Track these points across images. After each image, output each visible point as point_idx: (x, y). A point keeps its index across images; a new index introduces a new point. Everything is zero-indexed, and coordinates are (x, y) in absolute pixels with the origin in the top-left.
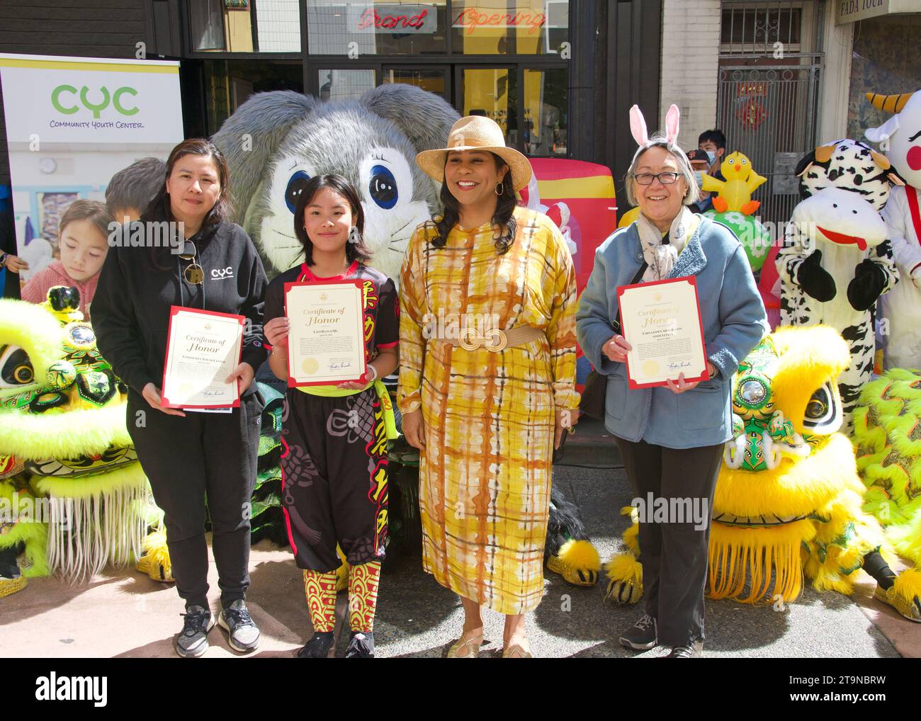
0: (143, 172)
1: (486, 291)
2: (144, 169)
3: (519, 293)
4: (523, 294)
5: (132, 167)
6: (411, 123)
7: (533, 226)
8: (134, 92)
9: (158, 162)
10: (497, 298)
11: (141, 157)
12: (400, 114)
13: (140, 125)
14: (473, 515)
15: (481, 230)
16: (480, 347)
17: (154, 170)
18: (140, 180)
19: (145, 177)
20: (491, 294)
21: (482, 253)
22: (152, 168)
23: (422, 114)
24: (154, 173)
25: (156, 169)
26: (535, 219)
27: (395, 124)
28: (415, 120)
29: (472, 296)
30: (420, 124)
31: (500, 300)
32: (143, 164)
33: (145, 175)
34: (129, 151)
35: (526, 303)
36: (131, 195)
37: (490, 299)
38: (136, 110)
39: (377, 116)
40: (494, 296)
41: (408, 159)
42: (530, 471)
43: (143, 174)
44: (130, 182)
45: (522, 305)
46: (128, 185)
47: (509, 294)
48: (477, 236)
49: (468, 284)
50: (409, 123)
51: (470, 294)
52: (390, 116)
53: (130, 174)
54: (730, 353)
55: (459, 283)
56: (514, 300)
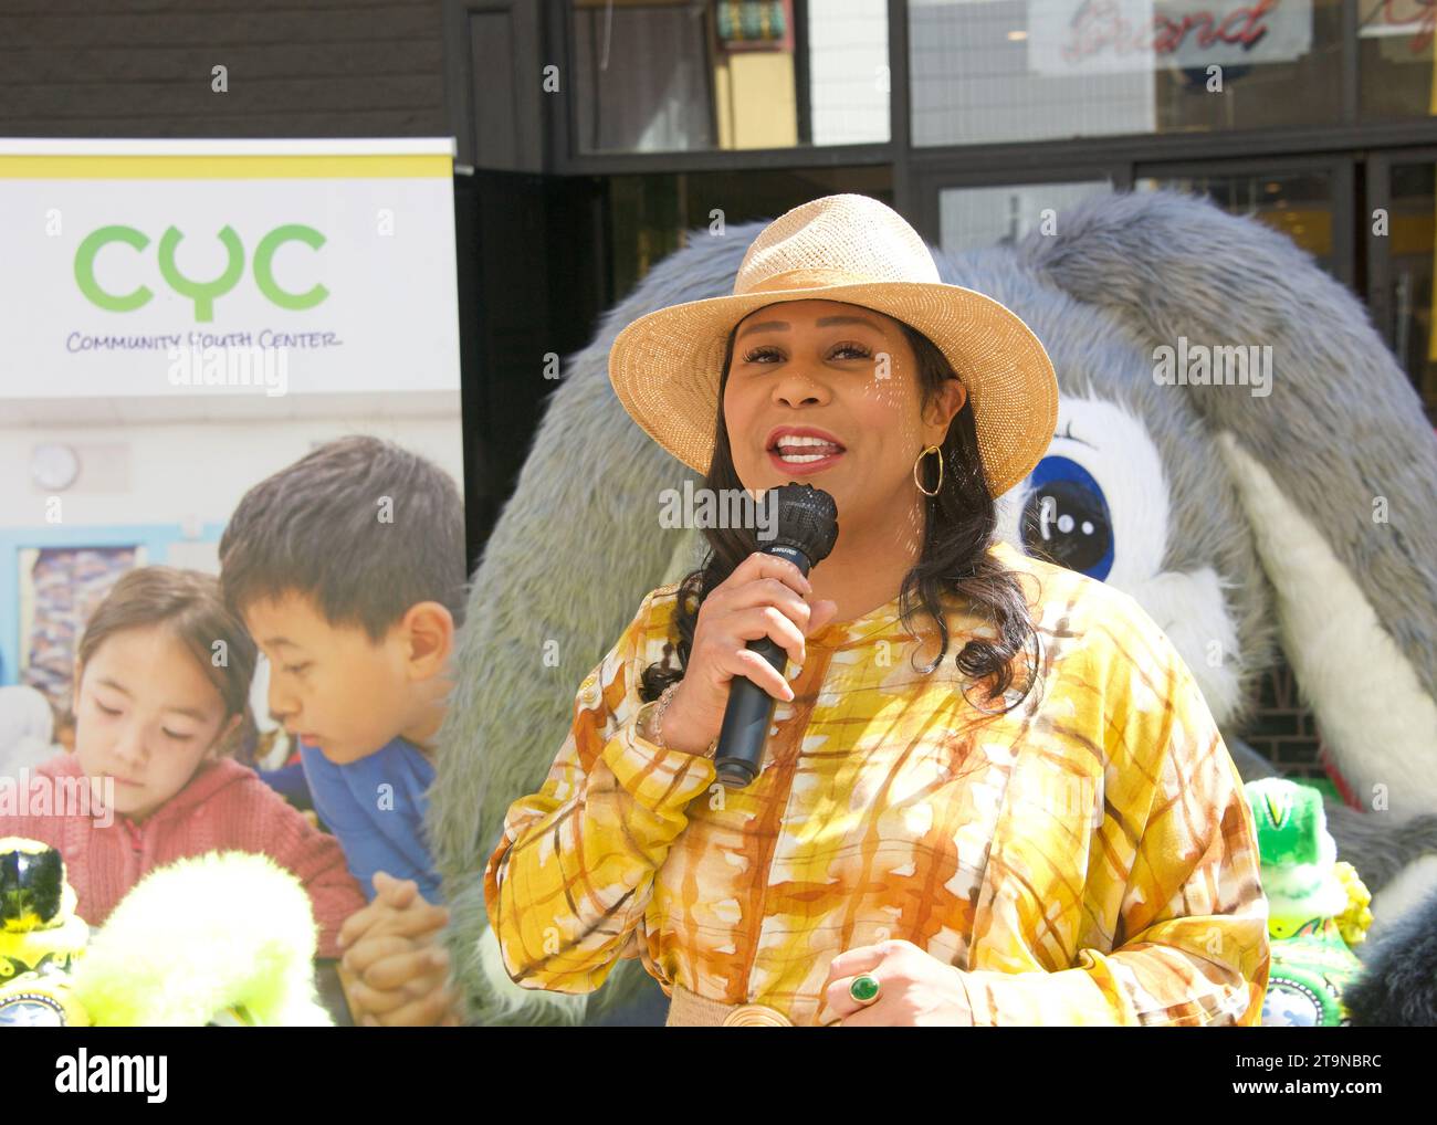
0: (332, 480)
2: (335, 472)
4: (974, 893)
5: (300, 466)
8: (315, 239)
9: (381, 449)
10: (869, 898)
11: (332, 433)
12: (1140, 293)
13: (329, 339)
17: (365, 473)
18: (326, 502)
19: (342, 495)
22: (360, 467)
24: (367, 483)
25: (375, 471)
27: (1120, 323)
32: (336, 457)
33: (340, 489)
34: (293, 418)
35: (984, 932)
36: (295, 549)
37: (848, 898)
38: (318, 295)
39: (1065, 297)
43: (333, 487)
44: (295, 511)
46: (287, 520)
47: (920, 884)
49: (775, 836)
51: (776, 875)
52: (1105, 299)
53: (295, 488)
55: (745, 826)
56: (937, 910)
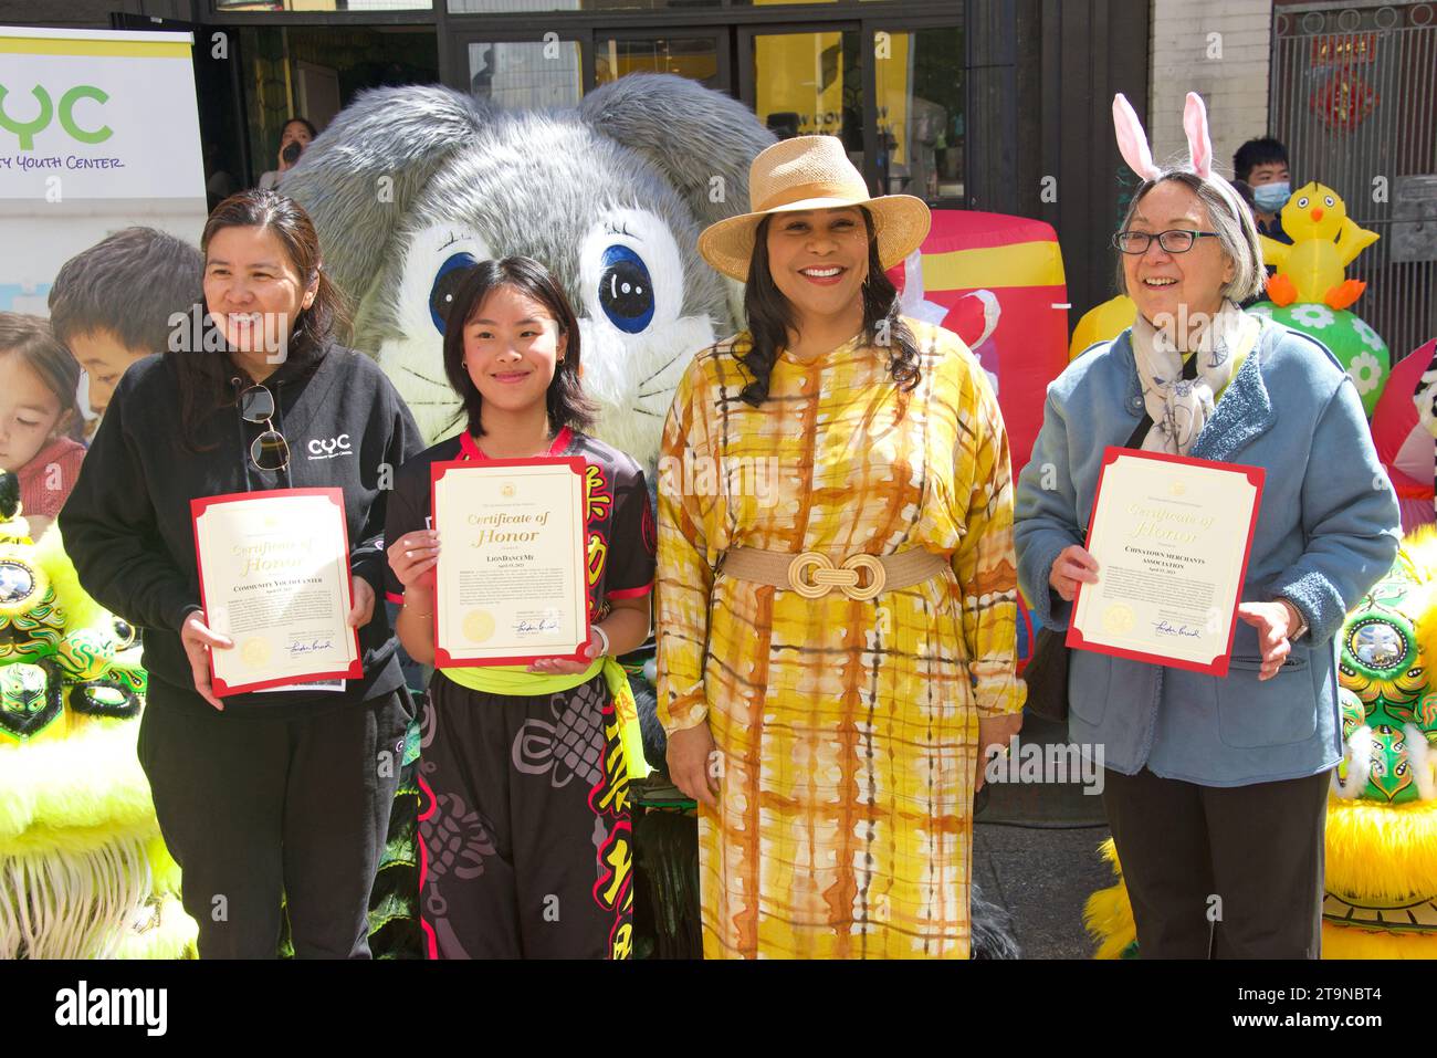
0: (124, 255)
1: (848, 478)
2: (125, 250)
3: (916, 481)
4: (922, 484)
5: (101, 246)
6: (682, 159)
7: (932, 353)
8: (102, 97)
9: (156, 236)
10: (871, 494)
11: (120, 225)
12: (660, 139)
13: (115, 163)
14: (824, 925)
15: (831, 361)
16: (831, 591)
17: (146, 251)
18: (120, 270)
19: (130, 266)
20: (859, 486)
21: (836, 406)
22: (142, 247)
23: (703, 139)
24: (147, 258)
25: (151, 251)
26: (934, 339)
27: (650, 160)
28: (688, 152)
29: (819, 490)
30: (699, 159)
31: (877, 496)
32: (124, 240)
33: (129, 262)
34: (94, 215)
35: (927, 502)
36: (102, 301)
37: (858, 495)
38: (106, 133)
39: (613, 142)
40: (866, 489)
41: (675, 231)
42: (935, 838)
43: (124, 261)
44: (99, 277)
45: (919, 507)
46: (95, 281)
47: (897, 484)
48: (825, 372)
49: (812, 466)
50: (678, 158)
51: (817, 485)
52: (640, 143)
53: (98, 261)
54: (1333, 589)
55: (795, 464)
56: (906, 495)
